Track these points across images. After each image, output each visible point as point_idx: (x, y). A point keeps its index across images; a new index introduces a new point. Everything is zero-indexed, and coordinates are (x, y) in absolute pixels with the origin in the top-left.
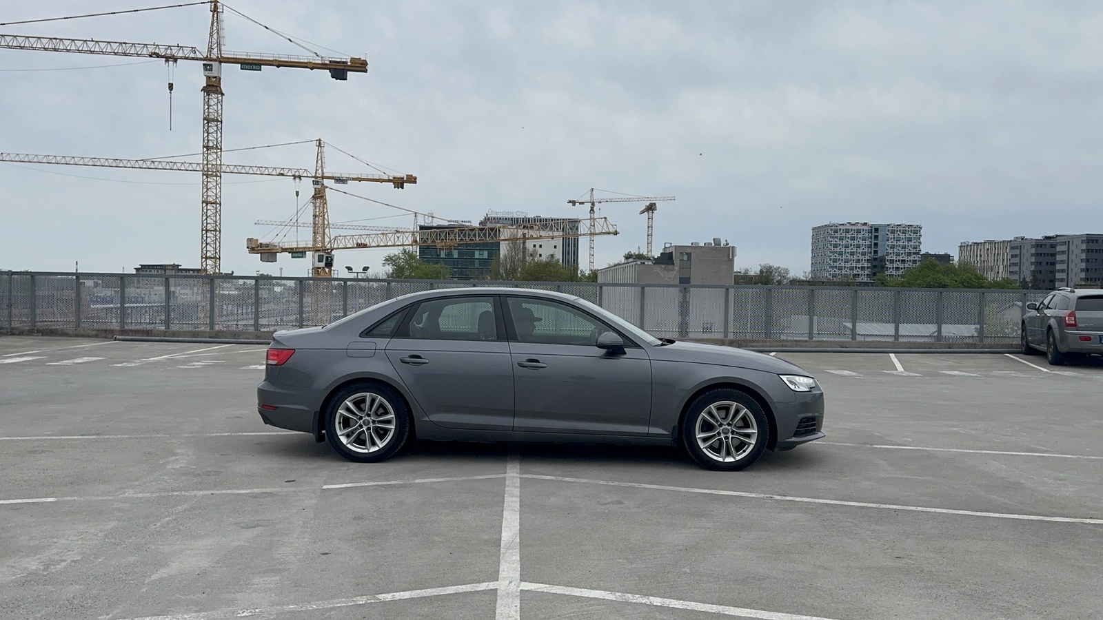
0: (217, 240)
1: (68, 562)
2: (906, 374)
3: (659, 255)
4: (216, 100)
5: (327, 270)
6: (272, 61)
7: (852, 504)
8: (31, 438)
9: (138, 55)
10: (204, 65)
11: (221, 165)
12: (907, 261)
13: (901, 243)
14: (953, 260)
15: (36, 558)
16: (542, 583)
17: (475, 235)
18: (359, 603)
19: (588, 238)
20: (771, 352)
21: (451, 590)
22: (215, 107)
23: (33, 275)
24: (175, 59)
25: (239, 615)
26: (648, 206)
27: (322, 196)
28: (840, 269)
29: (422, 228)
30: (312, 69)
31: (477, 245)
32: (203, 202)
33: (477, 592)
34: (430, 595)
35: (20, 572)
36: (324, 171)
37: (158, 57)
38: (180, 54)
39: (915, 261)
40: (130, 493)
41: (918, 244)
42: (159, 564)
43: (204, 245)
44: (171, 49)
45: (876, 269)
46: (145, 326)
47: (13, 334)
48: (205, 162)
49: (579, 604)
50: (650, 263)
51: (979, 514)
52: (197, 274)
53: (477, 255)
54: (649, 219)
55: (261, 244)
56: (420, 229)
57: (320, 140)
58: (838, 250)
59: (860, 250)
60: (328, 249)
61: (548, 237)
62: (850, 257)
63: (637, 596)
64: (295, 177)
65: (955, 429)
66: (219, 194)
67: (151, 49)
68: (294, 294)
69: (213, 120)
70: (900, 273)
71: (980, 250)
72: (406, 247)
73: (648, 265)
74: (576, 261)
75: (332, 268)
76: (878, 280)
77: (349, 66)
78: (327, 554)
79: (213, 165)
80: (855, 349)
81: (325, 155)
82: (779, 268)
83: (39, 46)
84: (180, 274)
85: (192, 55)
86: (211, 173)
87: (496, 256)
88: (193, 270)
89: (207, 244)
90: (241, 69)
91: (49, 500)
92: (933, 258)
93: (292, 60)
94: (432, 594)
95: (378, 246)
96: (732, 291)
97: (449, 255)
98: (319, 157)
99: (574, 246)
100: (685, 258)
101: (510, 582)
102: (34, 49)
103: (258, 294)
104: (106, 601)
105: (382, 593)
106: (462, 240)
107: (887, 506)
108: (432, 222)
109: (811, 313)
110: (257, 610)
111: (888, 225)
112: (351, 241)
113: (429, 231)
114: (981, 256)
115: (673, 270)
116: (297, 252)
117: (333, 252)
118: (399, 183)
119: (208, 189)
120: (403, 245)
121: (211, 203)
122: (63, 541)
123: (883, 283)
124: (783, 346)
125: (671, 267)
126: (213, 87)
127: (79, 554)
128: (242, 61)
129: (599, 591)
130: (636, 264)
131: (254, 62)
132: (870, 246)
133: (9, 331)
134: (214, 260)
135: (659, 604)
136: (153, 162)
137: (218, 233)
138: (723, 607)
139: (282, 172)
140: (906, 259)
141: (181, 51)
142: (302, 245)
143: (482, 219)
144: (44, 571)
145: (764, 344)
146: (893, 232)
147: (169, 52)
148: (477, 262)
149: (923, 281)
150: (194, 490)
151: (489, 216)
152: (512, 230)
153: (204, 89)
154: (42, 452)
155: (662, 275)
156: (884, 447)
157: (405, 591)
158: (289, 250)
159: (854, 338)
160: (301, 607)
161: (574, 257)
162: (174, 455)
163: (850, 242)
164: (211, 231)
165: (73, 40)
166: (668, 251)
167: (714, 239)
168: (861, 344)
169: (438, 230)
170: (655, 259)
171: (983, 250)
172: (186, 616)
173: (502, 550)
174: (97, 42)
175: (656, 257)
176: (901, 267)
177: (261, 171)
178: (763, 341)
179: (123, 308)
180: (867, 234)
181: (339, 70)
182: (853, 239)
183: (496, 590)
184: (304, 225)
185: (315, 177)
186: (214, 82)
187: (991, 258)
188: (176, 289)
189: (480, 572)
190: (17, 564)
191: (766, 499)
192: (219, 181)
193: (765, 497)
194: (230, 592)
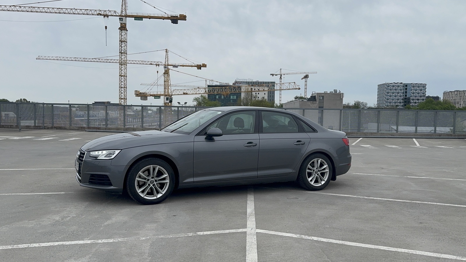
0: (125, 91)
1: (71, 217)
2: (421, 147)
3: (310, 97)
4: (124, 33)
5: (170, 104)
6: (147, 16)
7: (399, 200)
9: (93, 15)
10: (119, 18)
11: (127, 60)
13: (417, 92)
14: (440, 99)
15: (58, 215)
16: (265, 230)
18: (189, 235)
19: (279, 91)
20: (360, 138)
21: (227, 231)
22: (124, 36)
24: (108, 16)
25: (141, 239)
26: (305, 76)
27: (168, 73)
28: (390, 103)
29: (209, 86)
30: (163, 19)
31: (232, 93)
32: (120, 76)
33: (238, 232)
35: (52, 221)
36: (168, 63)
37: (101, 15)
38: (110, 14)
39: (423, 100)
41: (425, 92)
42: (108, 219)
43: (120, 94)
44: (106, 12)
45: (406, 103)
46: (97, 126)
47: (45, 129)
48: (120, 59)
49: (282, 239)
50: (306, 100)
51: (456, 205)
53: (231, 98)
54: (305, 81)
55: (141, 93)
57: (167, 49)
58: (389, 94)
59: (399, 95)
60: (170, 95)
62: (394, 98)
63: (307, 236)
64: (156, 65)
65: (444, 170)
66: (126, 72)
67: (98, 12)
68: (157, 114)
69: (123, 41)
70: (416, 104)
71: (453, 95)
72: (202, 94)
74: (273, 100)
75: (172, 103)
76: (407, 107)
77: (179, 18)
78: (175, 216)
79: (123, 60)
80: (398, 137)
81: (169, 56)
82: (363, 102)
83: (53, 11)
84: (110, 105)
85: (115, 14)
86: (123, 64)
87: (239, 98)
88: (116, 104)
89: (121, 93)
90: (135, 20)
91: (62, 193)
92: (432, 98)
93: (155, 16)
94: (219, 233)
95: (192, 94)
96: (342, 111)
97: (220, 97)
98: (166, 57)
99: (273, 94)
100: (321, 98)
101: (252, 229)
102: (51, 13)
104: (86, 232)
105: (199, 232)
107: (415, 202)
108: (213, 84)
109: (378, 122)
110: (148, 237)
111: (412, 84)
112: (180, 92)
113: (215, 88)
114: (453, 97)
116: (157, 96)
117: (172, 96)
118: (199, 67)
119: (121, 70)
121: (123, 76)
122: (69, 209)
123: (409, 109)
124: (365, 135)
125: (315, 102)
126: (123, 28)
127: (75, 214)
128: (135, 16)
129: (290, 234)
130: (300, 101)
131: (140, 17)
132: (403, 93)
133: (43, 127)
134: (124, 100)
135: (316, 240)
136: (99, 59)
137: (126, 88)
138: (344, 241)
139: (151, 63)
140: (419, 98)
141: (110, 13)
142: (159, 93)
143: (234, 82)
144: (61, 220)
146: (414, 87)
147: (105, 13)
148: (231, 101)
149: (427, 108)
151: (237, 81)
153: (119, 29)
155: (311, 106)
156: (412, 177)
157: (208, 231)
158: (153, 96)
159: (397, 133)
160: (166, 237)
161: (273, 98)
163: (395, 91)
164: (123, 88)
165: (67, 9)
166: (314, 95)
167: (334, 90)
168: (400, 134)
169: (219, 87)
170: (308, 99)
171: (454, 94)
172: (119, 239)
173: (248, 216)
174: (76, 9)
175: (308, 98)
176: (417, 102)
177: (143, 63)
178: (356, 133)
179: (88, 119)
180: (402, 88)
181: (175, 20)
182: (396, 90)
183: (246, 232)
184: (160, 85)
185: (165, 65)
186: (124, 25)
187: (458, 98)
188: (110, 112)
189: (239, 224)
190: (51, 217)
191: (361, 198)
192: (126, 67)
193: (361, 197)
194: (137, 230)
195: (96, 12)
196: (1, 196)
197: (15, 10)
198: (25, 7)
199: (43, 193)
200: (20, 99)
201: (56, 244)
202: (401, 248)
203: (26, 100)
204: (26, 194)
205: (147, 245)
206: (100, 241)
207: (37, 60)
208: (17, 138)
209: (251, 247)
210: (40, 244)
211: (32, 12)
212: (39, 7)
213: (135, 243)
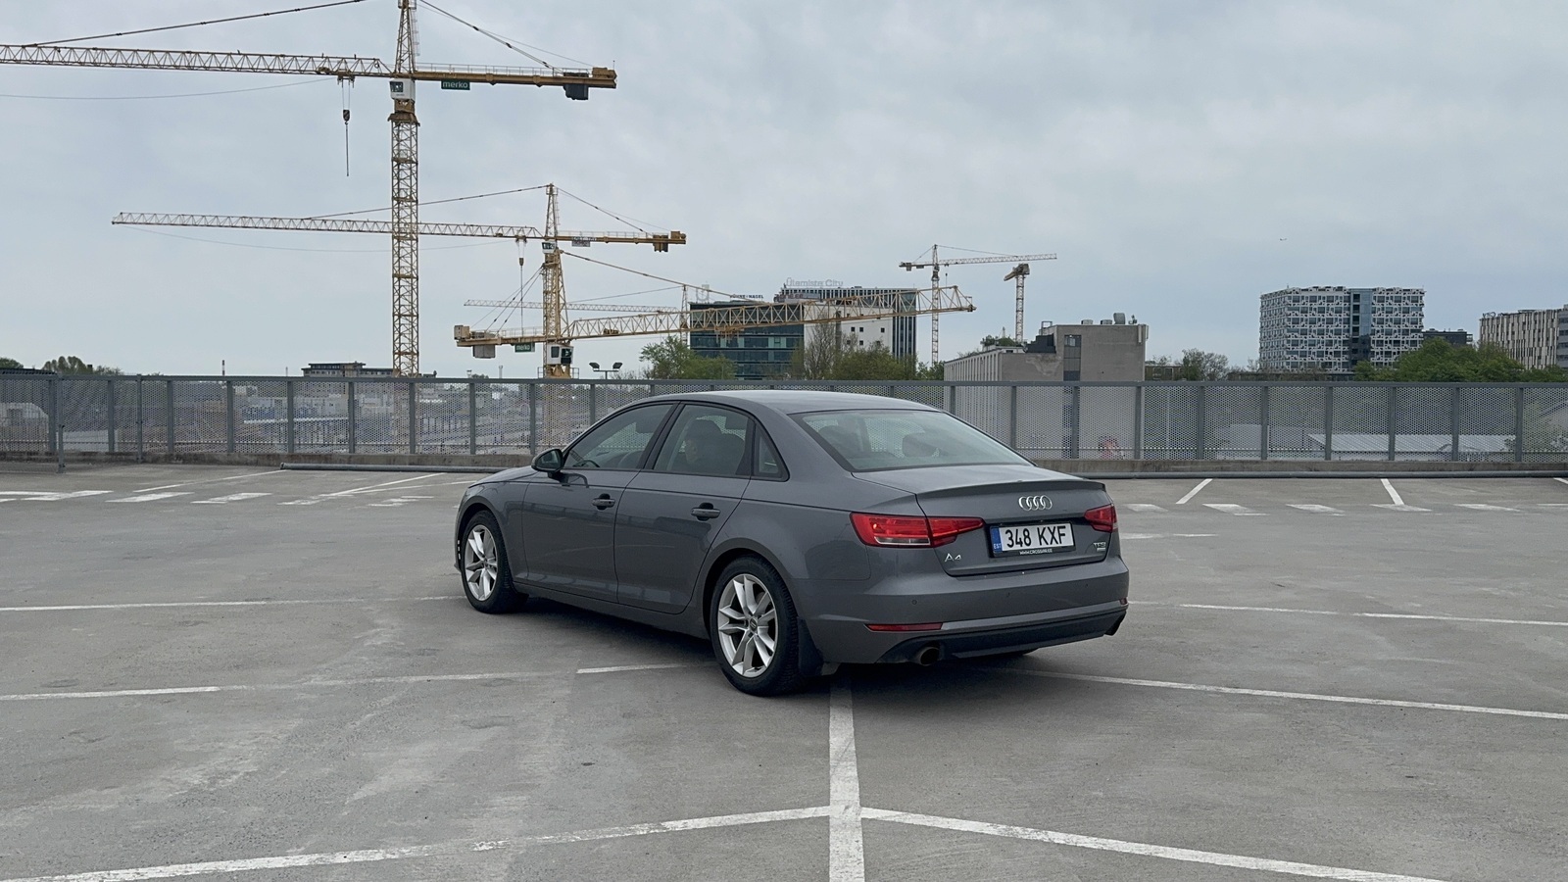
0: (414, 327)
1: (241, 774)
2: (1407, 508)
3: (1034, 340)
4: (408, 133)
5: (564, 368)
6: (485, 75)
7: (1338, 699)
8: (179, 604)
9: (301, 72)
10: (391, 83)
11: (417, 223)
12: (1403, 342)
13: (1393, 316)
14: (1471, 340)
15: (197, 768)
16: (892, 810)
17: (768, 316)
18: (638, 833)
19: (929, 316)
20: (1206, 478)
21: (764, 817)
22: (408, 143)
23: (170, 380)
24: (352, 76)
25: (476, 849)
26: (1017, 269)
27: (556, 265)
28: (1303, 355)
29: (694, 306)
30: (539, 86)
31: (772, 329)
32: (394, 276)
33: (802, 821)
34: (736, 823)
35: (179, 788)
36: (558, 229)
37: (328, 74)
38: (359, 69)
39: (1414, 343)
40: (317, 680)
41: (1419, 317)
42: (364, 778)
43: (396, 336)
44: (346, 63)
45: (1356, 355)
46: (318, 448)
47: (144, 462)
48: (396, 220)
49: (947, 840)
50: (1021, 351)
51: (1528, 714)
52: (387, 376)
53: (771, 344)
54: (1018, 287)
55: (473, 333)
56: (691, 308)
57: (551, 186)
58: (1299, 327)
59: (1332, 328)
60: (564, 339)
61: (873, 317)
62: (1317, 338)
63: (1030, 830)
64: (518, 238)
65: (1484, 589)
66: (415, 265)
67: (318, 63)
68: (521, 400)
69: (406, 161)
70: (1392, 360)
71: (1513, 325)
72: (672, 334)
73: (1017, 354)
74: (912, 350)
75: (571, 366)
76: (1360, 370)
77: (590, 80)
78: (590, 764)
79: (406, 224)
80: (1330, 473)
81: (559, 206)
82: (1212, 355)
83: (168, 63)
84: (364, 376)
85: (375, 70)
86: (404, 235)
87: (798, 345)
88: (383, 371)
89: (400, 334)
90: (443, 88)
91: (209, 689)
92: (1441, 338)
93: (511, 74)
94: (739, 822)
95: (634, 334)
96: (1143, 388)
97: (733, 343)
98: (551, 210)
99: (910, 329)
100: (1073, 342)
101: (847, 808)
102: (161, 67)
103: (475, 403)
104: (294, 828)
105: (669, 820)
106: (750, 322)
107: (1390, 702)
108: (707, 298)
109: (1264, 421)
110: (500, 842)
111: (1375, 290)
112: (596, 327)
113: (704, 311)
114: (1513, 333)
115: (1055, 361)
116: (523, 344)
117: (572, 343)
118: (661, 243)
119: (400, 258)
120: (668, 331)
121: (404, 277)
122: (233, 746)
123: (1366, 376)
124: (1222, 469)
125: (1051, 356)
126: (404, 115)
127: (255, 764)
128: (444, 76)
129: (974, 823)
130: (999, 354)
131: (459, 77)
132: (1347, 321)
133: (140, 457)
134: (409, 356)
135: (1062, 842)
136: (325, 221)
137: (415, 318)
139: (500, 232)
140: (1401, 339)
141: (359, 64)
142: (529, 333)
143: (778, 292)
144: (209, 787)
145: (1194, 467)
146: (1381, 300)
147: (343, 66)
148: (771, 354)
149: (1426, 372)
150: (403, 675)
151: (788, 287)
152: (821, 308)
153: (392, 118)
154: (196, 623)
155: (1038, 368)
156: (1380, 615)
157: (699, 817)
158: (512, 341)
159: (1328, 457)
160: (560, 839)
161: (910, 345)
162: (377, 626)
163: (1317, 316)
164: (406, 315)
165: (213, 54)
166: (1046, 333)
167: (1115, 315)
168: (1340, 465)
169: (716, 310)
170: (1028, 345)
171: (1516, 324)
172: (404, 851)
173: (832, 763)
174: (245, 55)
175: (1029, 342)
176: (1393, 351)
177: (471, 231)
178: (1192, 463)
179: (291, 424)
180: (1343, 306)
181: (577, 86)
182: (1322, 311)
183: (828, 817)
184: (532, 305)
185: (546, 238)
186: (405, 107)
187: (1529, 336)
188: (361, 398)
189: (802, 792)
190: (174, 777)
191: (1209, 692)
192: (415, 246)
193: (1209, 689)
194: (462, 817)
195: (310, 63)
196: (3, 701)
197: (40, 59)
198: (72, 49)
199: (144, 692)
200: (57, 360)
201: (195, 869)
202: (1344, 867)
203: (80, 362)
204: (87, 695)
205: (496, 870)
206: (340, 858)
207: (116, 225)
208: (52, 496)
209: (844, 870)
210: (141, 870)
211: (95, 64)
212: (119, 50)
213: (457, 862)
